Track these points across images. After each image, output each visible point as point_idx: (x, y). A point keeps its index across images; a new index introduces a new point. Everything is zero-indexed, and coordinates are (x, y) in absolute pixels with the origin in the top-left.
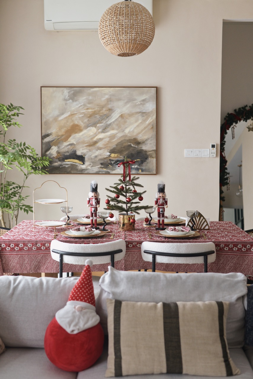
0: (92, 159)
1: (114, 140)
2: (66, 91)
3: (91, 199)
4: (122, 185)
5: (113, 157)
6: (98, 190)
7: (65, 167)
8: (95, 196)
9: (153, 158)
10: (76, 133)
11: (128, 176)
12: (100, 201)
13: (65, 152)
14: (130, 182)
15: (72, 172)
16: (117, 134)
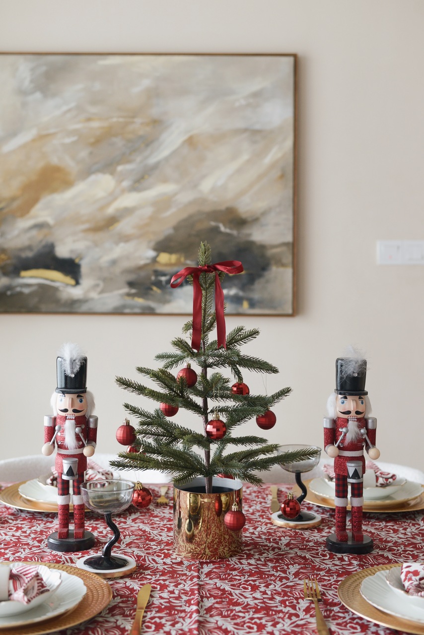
0: (101, 269)
1: (168, 213)
2: (24, 67)
3: (58, 420)
4: (189, 366)
5: (166, 265)
6: (90, 385)
7: (21, 293)
8: (75, 411)
9: (283, 265)
10: (54, 191)
11: (211, 325)
12: (95, 430)
13: (22, 249)
14: (222, 351)
15: (43, 307)
16: (176, 194)
